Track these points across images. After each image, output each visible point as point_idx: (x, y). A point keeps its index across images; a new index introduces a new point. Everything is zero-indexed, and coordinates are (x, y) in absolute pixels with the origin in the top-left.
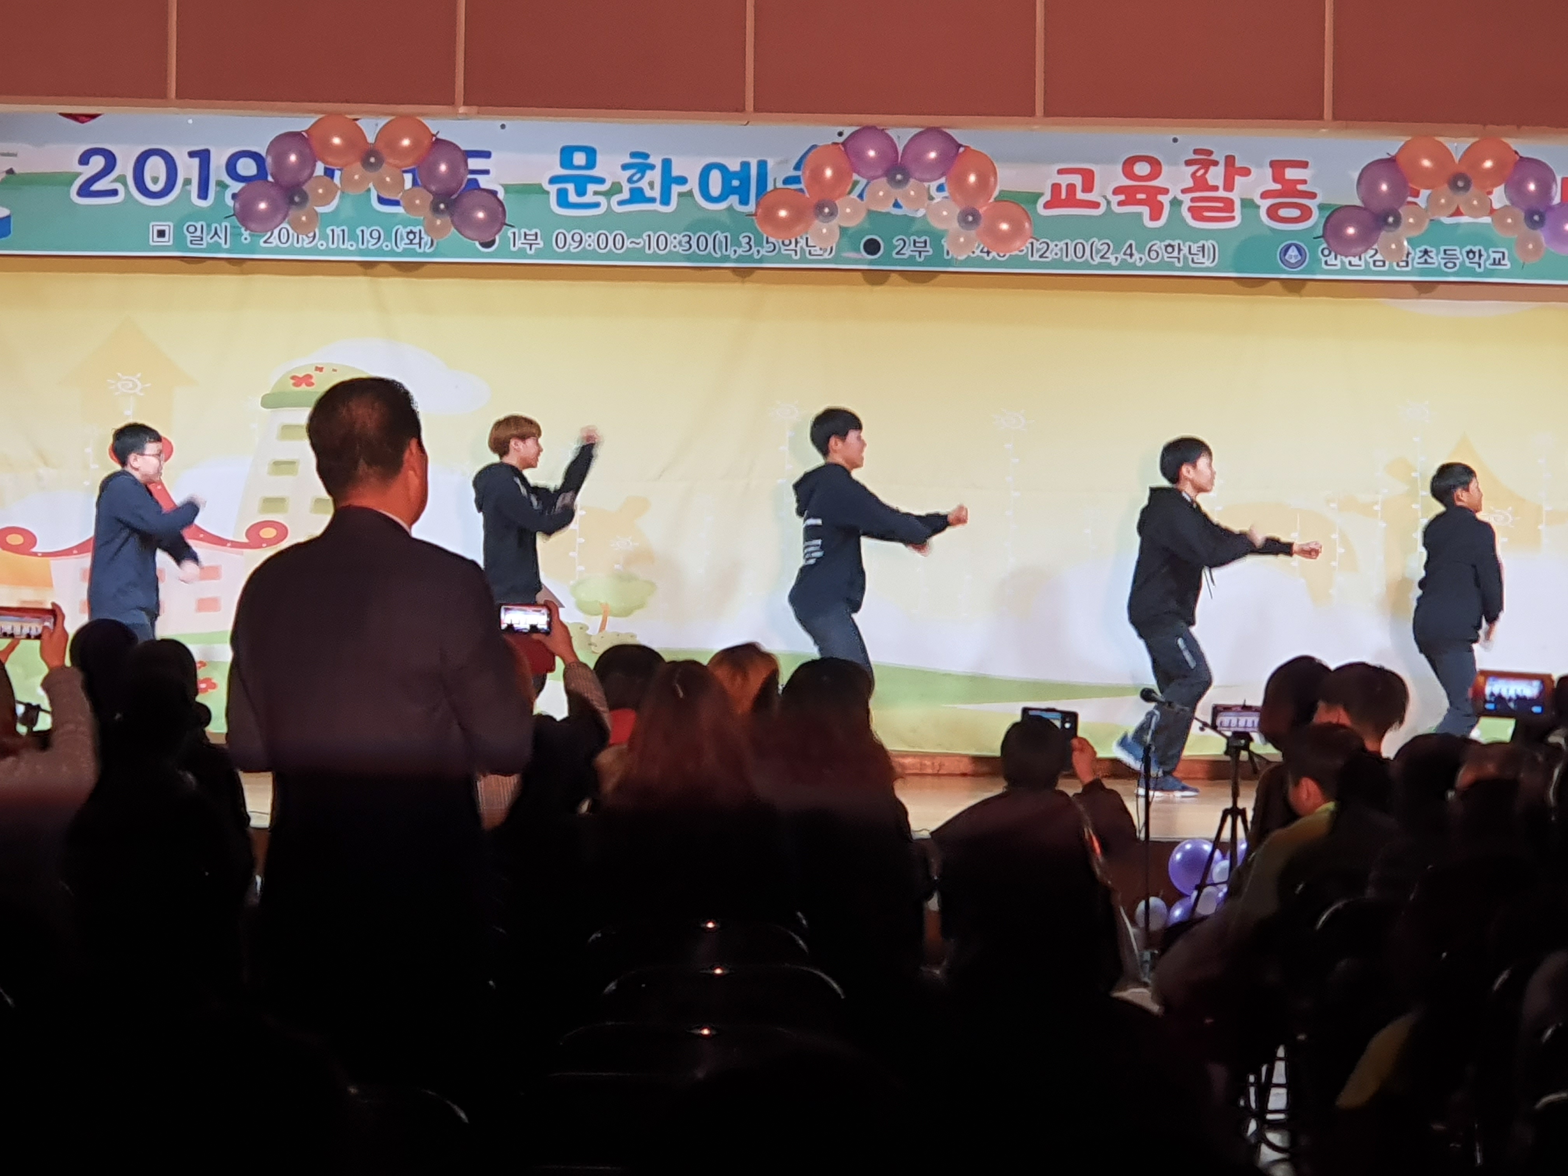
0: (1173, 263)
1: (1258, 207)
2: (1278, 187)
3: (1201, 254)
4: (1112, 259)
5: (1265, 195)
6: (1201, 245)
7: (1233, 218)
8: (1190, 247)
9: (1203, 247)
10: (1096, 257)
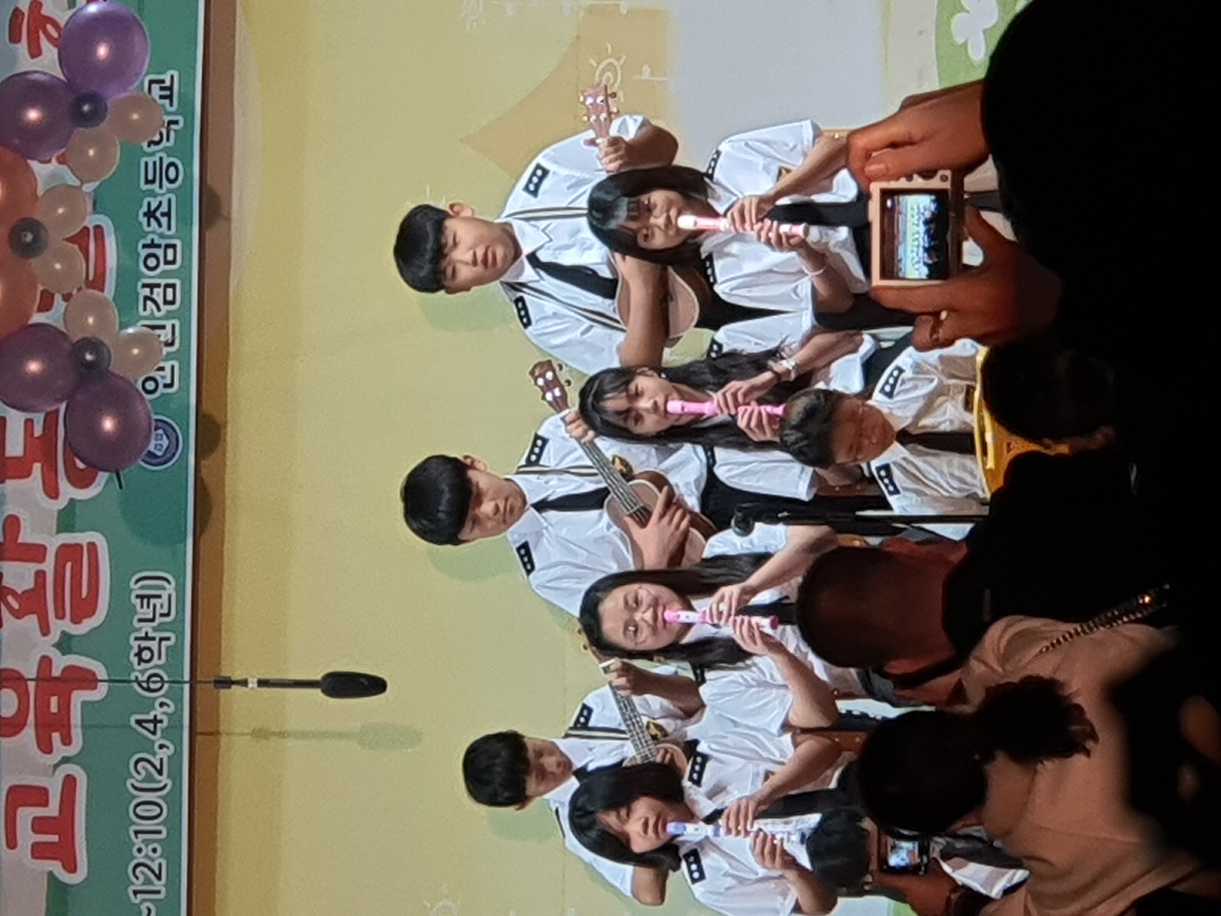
0: (168, 648)
1: (72, 501)
2: (37, 468)
3: (152, 601)
4: (163, 754)
5: (52, 492)
6: (139, 601)
7: (92, 547)
8: (141, 620)
9: (141, 597)
10: (160, 781)
